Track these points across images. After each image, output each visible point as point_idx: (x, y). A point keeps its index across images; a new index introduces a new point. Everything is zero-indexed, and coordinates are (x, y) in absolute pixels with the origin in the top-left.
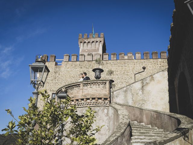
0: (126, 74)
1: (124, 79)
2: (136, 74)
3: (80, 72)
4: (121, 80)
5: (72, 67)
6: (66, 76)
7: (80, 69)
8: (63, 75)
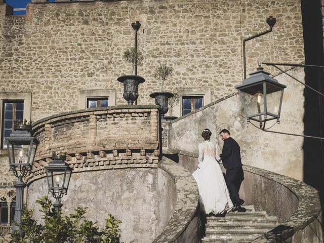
0: (219, 38)
1: (212, 55)
2: (249, 39)
3: (83, 34)
4: (204, 58)
5: (59, 20)
6: (41, 48)
7: (81, 26)
8: (31, 46)
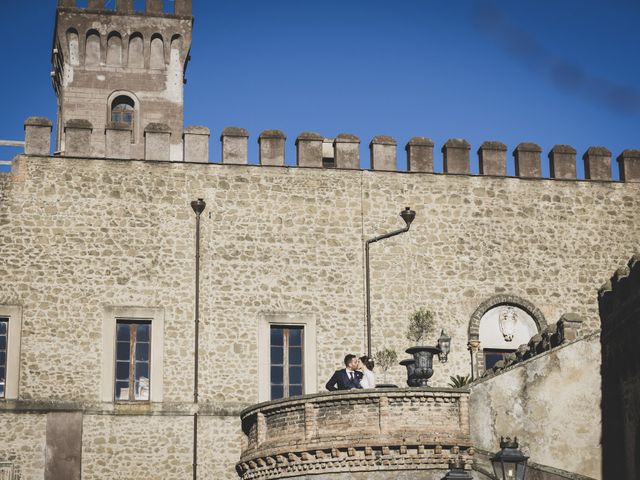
0: (329, 236)
1: (318, 261)
2: (374, 241)
3: (110, 213)
4: (305, 266)
5: (71, 187)
6: (39, 231)
7: (107, 199)
8: (23, 226)
